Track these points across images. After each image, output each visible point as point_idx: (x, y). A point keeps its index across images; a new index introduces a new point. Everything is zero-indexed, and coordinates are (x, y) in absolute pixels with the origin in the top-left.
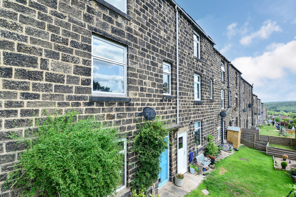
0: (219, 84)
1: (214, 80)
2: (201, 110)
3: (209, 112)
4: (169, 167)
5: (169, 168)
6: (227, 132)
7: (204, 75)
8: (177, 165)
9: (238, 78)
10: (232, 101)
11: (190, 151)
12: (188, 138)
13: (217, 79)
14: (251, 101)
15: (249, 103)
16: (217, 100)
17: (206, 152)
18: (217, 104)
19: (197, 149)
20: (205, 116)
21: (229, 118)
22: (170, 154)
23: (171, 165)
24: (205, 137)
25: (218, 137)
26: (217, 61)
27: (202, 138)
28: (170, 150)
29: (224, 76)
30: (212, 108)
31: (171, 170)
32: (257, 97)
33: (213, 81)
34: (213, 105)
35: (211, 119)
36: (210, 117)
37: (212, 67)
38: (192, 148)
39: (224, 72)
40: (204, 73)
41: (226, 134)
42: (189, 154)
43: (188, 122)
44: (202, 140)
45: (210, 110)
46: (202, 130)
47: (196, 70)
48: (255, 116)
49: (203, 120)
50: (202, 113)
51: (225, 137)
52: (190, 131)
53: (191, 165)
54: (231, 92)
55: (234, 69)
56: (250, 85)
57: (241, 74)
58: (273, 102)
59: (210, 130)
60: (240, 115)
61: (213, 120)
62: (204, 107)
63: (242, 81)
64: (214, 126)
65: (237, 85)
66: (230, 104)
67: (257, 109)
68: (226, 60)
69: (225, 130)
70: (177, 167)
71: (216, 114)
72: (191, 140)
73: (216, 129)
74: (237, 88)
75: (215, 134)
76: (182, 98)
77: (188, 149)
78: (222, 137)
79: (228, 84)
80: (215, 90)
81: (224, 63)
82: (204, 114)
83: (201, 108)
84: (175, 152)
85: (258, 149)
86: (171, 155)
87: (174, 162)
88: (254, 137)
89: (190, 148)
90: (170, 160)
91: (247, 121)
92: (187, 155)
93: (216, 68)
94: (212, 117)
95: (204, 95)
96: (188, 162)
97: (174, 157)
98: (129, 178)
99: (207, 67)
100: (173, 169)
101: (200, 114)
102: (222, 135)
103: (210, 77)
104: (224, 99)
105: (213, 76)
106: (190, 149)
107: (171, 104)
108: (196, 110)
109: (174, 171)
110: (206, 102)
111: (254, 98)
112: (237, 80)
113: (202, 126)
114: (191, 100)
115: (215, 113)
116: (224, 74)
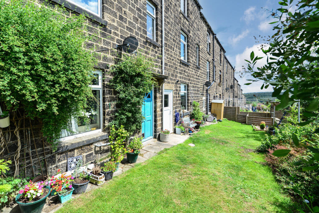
0: (205, 53)
1: (201, 47)
2: (187, 72)
3: (195, 78)
4: (154, 123)
5: (153, 125)
6: (211, 105)
7: (190, 36)
8: (162, 122)
9: (222, 56)
10: (216, 76)
11: (175, 112)
12: (174, 97)
13: (203, 47)
14: (232, 83)
15: (231, 84)
16: (203, 69)
17: (192, 117)
18: (202, 73)
19: (183, 112)
20: (191, 80)
21: (214, 92)
22: (154, 108)
23: (155, 121)
24: (191, 103)
25: (204, 108)
26: (203, 28)
27: (188, 102)
28: (155, 104)
29: (210, 48)
30: (198, 75)
31: (155, 126)
32: (237, 81)
33: (199, 48)
34: (199, 73)
35: (197, 86)
36: (196, 84)
37: (198, 31)
38: (178, 110)
39: (210, 44)
40: (191, 34)
41: (211, 107)
42: (175, 114)
43: (174, 80)
44: (188, 105)
45: (195, 77)
46: (188, 94)
47: (183, 27)
48: (236, 99)
49: (190, 85)
50: (188, 76)
51: (209, 109)
52: (177, 90)
53: (177, 127)
54: (215, 67)
55: (219, 44)
56: (232, 67)
57: (225, 52)
58: (250, 93)
59: (196, 97)
60: (223, 93)
61: (199, 88)
62: (190, 71)
63: (225, 60)
64: (199, 94)
65: (221, 62)
66: (214, 79)
67: (237, 93)
68: (212, 32)
69: (209, 103)
70: (162, 124)
71: (202, 83)
72: (177, 100)
73: (202, 98)
74: (221, 65)
75: (201, 103)
76: (168, 50)
77: (174, 109)
78: (207, 109)
79: (213, 57)
80: (201, 57)
81: (210, 34)
82: (191, 79)
83: (187, 71)
84: (160, 107)
85: (239, 121)
86: (156, 109)
87: (159, 118)
88: (235, 110)
89: (176, 108)
90: (154, 115)
91: (229, 102)
92: (173, 115)
93: (202, 35)
94: (198, 85)
95: (191, 59)
96: (174, 123)
97: (159, 113)
98: (107, 119)
99: (193, 29)
100: (158, 125)
101: (186, 76)
102: (207, 106)
103: (197, 42)
104: (209, 72)
105: (199, 42)
106: (177, 110)
107: (156, 52)
108: (182, 70)
109: (159, 128)
110: (192, 66)
111: (236, 82)
112: (221, 57)
113: (188, 90)
114: (177, 57)
115: (200, 81)
116: (210, 46)
